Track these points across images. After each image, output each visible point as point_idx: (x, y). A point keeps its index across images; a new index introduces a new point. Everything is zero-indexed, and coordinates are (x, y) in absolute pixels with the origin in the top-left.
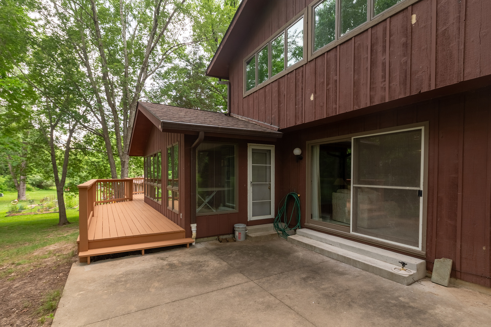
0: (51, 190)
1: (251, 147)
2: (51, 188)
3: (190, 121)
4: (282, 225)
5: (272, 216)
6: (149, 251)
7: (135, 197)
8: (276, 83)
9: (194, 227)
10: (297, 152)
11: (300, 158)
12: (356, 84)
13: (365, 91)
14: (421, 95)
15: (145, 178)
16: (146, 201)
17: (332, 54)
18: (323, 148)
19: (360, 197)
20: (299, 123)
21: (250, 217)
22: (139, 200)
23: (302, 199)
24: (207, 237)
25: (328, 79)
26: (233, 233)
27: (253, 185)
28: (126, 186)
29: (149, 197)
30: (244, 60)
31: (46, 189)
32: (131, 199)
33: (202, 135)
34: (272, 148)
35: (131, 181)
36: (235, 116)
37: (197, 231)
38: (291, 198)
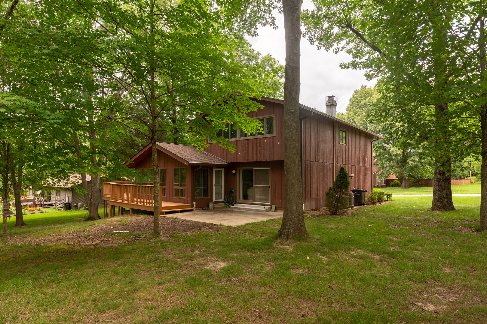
1: (215, 169)
4: (227, 204)
5: (223, 200)
9: (194, 203)
10: (234, 172)
11: (235, 174)
12: (253, 153)
13: (255, 156)
14: (267, 161)
17: (246, 141)
18: (243, 171)
19: (256, 190)
20: (235, 162)
21: (214, 200)
23: (236, 191)
24: (199, 208)
25: (245, 149)
26: (208, 207)
27: (215, 186)
33: (201, 167)
34: (223, 169)
37: (196, 205)
38: (231, 192)
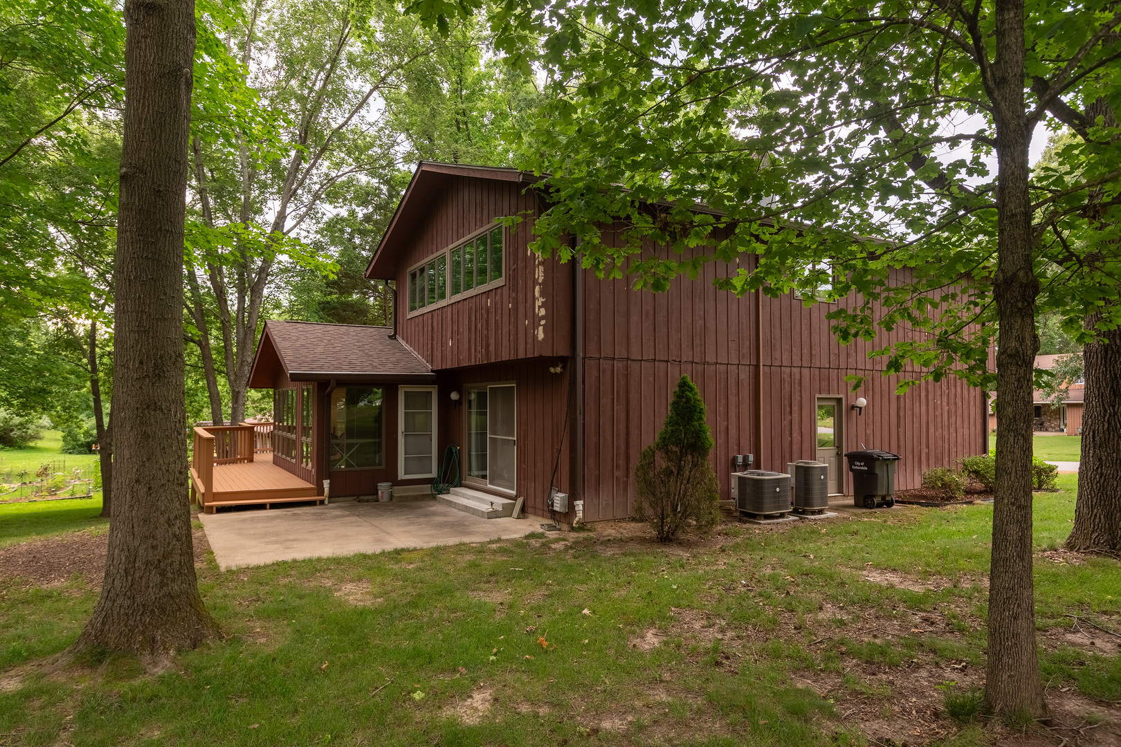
0: (32, 448)
1: (403, 389)
2: (32, 444)
3: (321, 368)
4: (441, 486)
5: (434, 474)
6: (274, 506)
7: (256, 457)
8: (430, 315)
9: (326, 483)
10: (455, 396)
11: (458, 403)
12: (470, 341)
13: (473, 351)
15: (274, 424)
16: (276, 462)
17: (460, 306)
21: (402, 476)
22: (265, 462)
23: (462, 452)
24: (344, 496)
25: (458, 329)
26: (377, 494)
27: (405, 436)
28: (242, 438)
29: (280, 454)
30: (409, 270)
31: (20, 448)
32: (251, 460)
33: (333, 383)
34: (434, 390)
35: (250, 429)
36: (400, 340)
37: (330, 489)
38: (451, 452)
